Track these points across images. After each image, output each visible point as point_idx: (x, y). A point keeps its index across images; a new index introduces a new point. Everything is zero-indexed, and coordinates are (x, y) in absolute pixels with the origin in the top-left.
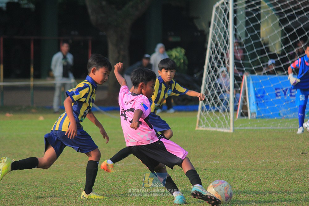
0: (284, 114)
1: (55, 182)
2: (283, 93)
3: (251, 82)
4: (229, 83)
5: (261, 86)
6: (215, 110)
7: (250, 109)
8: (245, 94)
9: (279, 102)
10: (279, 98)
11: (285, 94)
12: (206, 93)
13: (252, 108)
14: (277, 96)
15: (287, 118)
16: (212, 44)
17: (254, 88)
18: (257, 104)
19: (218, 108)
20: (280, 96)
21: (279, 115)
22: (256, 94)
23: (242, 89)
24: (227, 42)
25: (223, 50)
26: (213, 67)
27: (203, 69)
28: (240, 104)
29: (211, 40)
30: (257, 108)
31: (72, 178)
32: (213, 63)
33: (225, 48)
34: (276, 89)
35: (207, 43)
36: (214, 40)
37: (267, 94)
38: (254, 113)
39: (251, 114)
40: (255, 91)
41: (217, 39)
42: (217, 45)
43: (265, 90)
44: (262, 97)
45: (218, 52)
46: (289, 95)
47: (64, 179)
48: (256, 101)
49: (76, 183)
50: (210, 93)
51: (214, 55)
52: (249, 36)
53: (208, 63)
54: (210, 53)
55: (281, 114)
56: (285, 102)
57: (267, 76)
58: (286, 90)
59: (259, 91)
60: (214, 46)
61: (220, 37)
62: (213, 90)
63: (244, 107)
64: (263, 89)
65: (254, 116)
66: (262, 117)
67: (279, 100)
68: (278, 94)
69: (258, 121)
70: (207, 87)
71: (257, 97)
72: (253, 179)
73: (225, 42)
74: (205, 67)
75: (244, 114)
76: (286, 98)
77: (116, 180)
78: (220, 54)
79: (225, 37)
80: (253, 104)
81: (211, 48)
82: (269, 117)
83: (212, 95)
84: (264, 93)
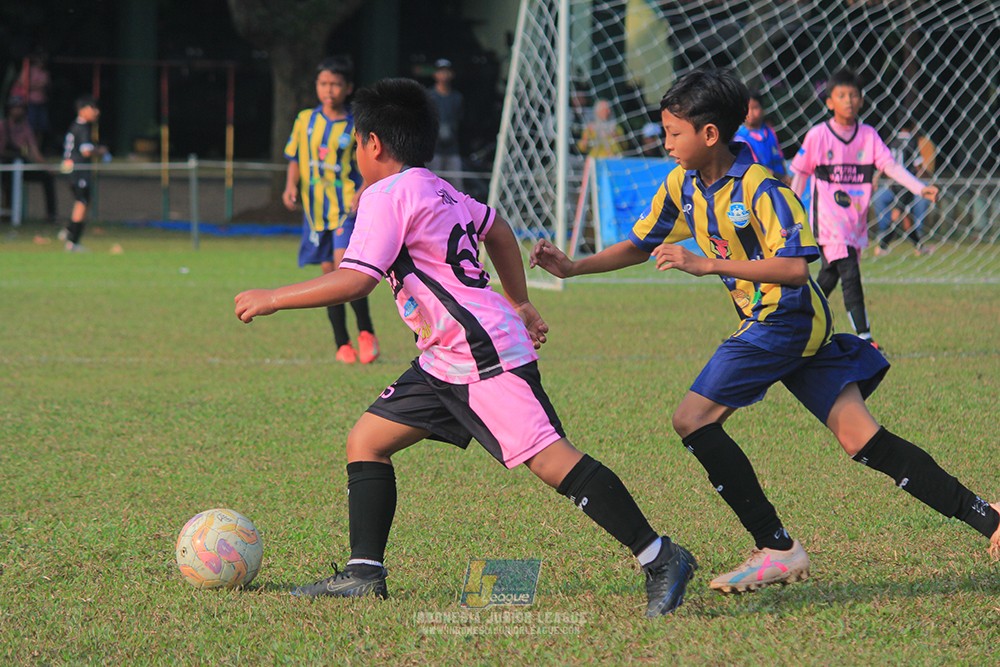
1: (154, 400)
3: (606, 175)
4: (555, 176)
5: (629, 184)
6: (523, 238)
7: (602, 236)
8: (590, 201)
12: (503, 197)
13: (605, 234)
16: (517, 85)
17: (612, 186)
18: (619, 225)
19: (529, 233)
22: (616, 201)
23: (583, 191)
24: (554, 80)
25: (544, 97)
26: (518, 138)
27: (494, 141)
28: (578, 224)
29: (518, 74)
30: (618, 234)
31: (192, 392)
32: (520, 129)
33: (549, 95)
35: (506, 82)
36: (522, 74)
37: (643, 203)
40: (613, 194)
41: (530, 72)
42: (528, 86)
43: (639, 195)
44: (630, 208)
45: (532, 104)
47: (172, 393)
48: (616, 217)
49: (203, 404)
50: (510, 198)
51: (524, 111)
52: (604, 66)
53: (508, 128)
54: (513, 106)
59: (624, 194)
60: (522, 88)
61: (537, 67)
62: (517, 192)
63: (588, 232)
64: (634, 190)
70: (505, 183)
71: (618, 210)
72: (611, 399)
73: (549, 80)
74: (502, 139)
75: (587, 247)
77: (294, 397)
78: (537, 107)
79: (548, 67)
80: (610, 226)
81: (516, 94)
83: (517, 202)
84: (635, 199)
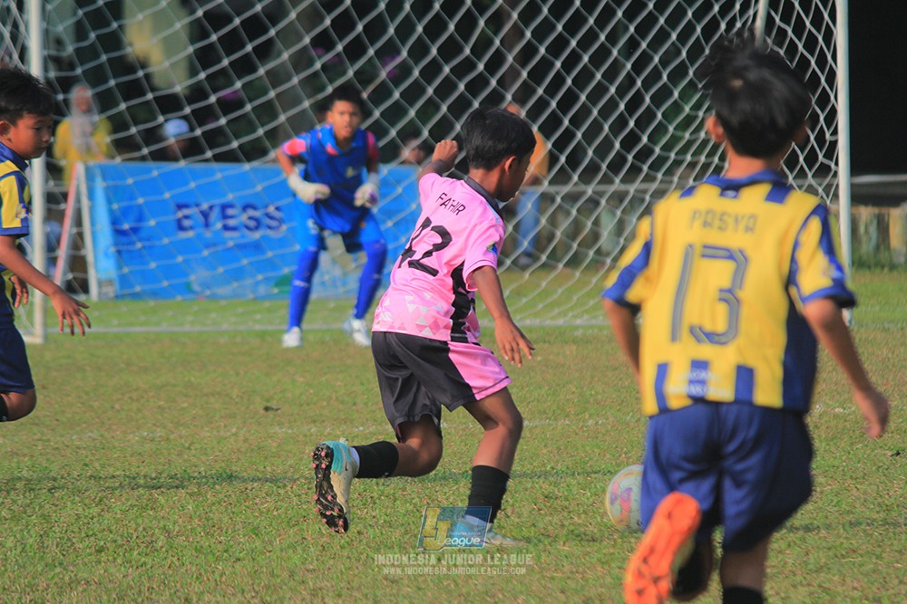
0: (206, 285)
2: (201, 219)
3: (100, 185)
5: (132, 198)
7: (97, 271)
8: (78, 222)
9: (186, 247)
10: (190, 234)
11: (207, 225)
13: (102, 266)
14: (181, 228)
15: (214, 297)
17: (109, 202)
18: (119, 252)
20: (191, 228)
21: (187, 288)
22: (115, 222)
23: (69, 208)
24: (23, 55)
28: (63, 253)
30: (119, 267)
34: (180, 207)
37: (152, 223)
38: (110, 282)
39: (100, 284)
40: (111, 212)
43: (146, 212)
44: (135, 230)
46: (219, 225)
48: (116, 244)
52: (93, 36)
55: (196, 287)
56: (207, 246)
57: (151, 164)
58: (211, 208)
59: (125, 212)
63: (77, 263)
64: (140, 206)
65: (110, 291)
66: (136, 296)
67: (188, 240)
68: (186, 223)
69: (125, 307)
71: (119, 232)
75: (76, 285)
76: (208, 235)
79: (15, 38)
80: (107, 254)
82: (155, 294)
84: (140, 218)
